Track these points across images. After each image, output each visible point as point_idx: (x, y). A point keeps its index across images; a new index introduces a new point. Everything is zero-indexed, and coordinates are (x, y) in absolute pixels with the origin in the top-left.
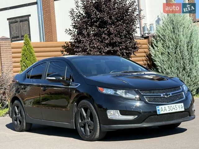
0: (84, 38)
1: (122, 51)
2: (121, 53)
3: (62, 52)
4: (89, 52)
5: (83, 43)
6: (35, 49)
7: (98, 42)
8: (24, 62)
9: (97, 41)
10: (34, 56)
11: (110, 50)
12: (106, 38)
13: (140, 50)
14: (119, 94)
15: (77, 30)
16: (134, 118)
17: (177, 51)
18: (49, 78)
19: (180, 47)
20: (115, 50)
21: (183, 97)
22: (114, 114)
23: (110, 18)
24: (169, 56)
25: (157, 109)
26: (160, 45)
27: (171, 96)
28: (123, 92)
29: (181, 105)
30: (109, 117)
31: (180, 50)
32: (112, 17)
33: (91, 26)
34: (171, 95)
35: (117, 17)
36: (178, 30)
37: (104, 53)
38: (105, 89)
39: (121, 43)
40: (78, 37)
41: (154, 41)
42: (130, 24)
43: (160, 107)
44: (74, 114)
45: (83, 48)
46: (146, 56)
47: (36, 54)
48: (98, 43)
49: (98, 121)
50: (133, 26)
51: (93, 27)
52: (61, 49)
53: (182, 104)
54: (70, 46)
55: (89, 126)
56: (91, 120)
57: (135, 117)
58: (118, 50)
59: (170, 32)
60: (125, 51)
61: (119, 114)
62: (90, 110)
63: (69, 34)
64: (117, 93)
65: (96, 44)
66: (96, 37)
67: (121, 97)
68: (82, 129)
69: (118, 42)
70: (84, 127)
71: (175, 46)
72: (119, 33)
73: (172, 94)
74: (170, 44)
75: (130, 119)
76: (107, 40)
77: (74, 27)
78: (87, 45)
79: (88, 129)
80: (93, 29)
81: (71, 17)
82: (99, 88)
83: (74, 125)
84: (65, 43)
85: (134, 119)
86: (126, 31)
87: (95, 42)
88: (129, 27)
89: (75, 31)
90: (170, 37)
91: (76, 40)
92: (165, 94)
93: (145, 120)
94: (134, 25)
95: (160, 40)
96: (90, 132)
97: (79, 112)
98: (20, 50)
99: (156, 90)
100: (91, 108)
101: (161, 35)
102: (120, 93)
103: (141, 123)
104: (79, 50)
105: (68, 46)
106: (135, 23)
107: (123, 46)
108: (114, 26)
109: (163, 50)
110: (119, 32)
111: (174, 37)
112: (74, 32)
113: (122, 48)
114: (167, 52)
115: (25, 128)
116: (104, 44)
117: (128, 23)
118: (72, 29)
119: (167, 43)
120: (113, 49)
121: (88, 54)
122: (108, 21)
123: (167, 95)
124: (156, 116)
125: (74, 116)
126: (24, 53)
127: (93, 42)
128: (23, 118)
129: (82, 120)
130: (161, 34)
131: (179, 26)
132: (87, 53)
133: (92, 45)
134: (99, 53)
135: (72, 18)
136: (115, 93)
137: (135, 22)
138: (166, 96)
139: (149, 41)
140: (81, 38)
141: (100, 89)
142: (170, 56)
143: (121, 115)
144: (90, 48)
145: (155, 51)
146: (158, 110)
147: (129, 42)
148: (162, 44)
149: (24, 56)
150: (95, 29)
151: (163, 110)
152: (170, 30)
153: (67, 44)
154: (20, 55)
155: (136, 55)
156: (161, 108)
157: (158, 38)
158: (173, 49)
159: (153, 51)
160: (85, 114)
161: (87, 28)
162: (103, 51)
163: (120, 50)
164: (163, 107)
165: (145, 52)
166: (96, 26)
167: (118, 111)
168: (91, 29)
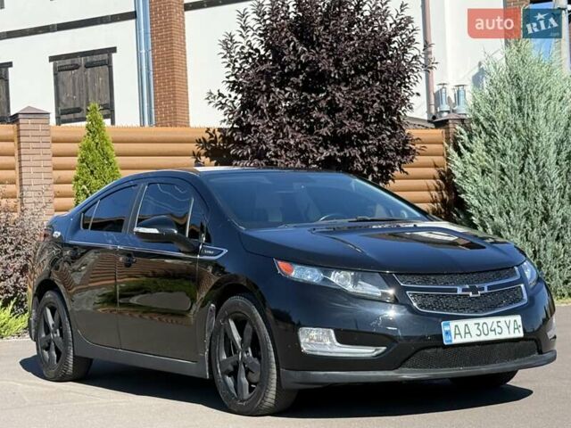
0: (261, 118)
1: (369, 160)
2: (364, 167)
3: (197, 156)
4: (273, 159)
5: (256, 132)
6: (117, 147)
7: (299, 131)
8: (85, 183)
9: (297, 128)
10: (112, 165)
11: (332, 154)
12: (322, 120)
13: (419, 159)
14: (337, 282)
15: (240, 96)
16: (376, 353)
17: (526, 165)
18: (142, 230)
19: (535, 153)
20: (348, 155)
21: (522, 299)
22: (318, 341)
23: (337, 64)
24: (503, 179)
25: (445, 329)
26: (478, 145)
27: (488, 294)
28: (346, 277)
29: (515, 321)
30: (305, 348)
31: (535, 162)
32: (341, 60)
33: (281, 85)
34: (486, 291)
35: (357, 61)
36: (533, 106)
37: (315, 163)
38: (297, 267)
39: (365, 137)
40: (244, 115)
41: (461, 134)
42: (393, 83)
43: (453, 324)
44: (208, 335)
45: (257, 147)
46: (437, 175)
47: (119, 161)
48: (300, 135)
49: (273, 359)
50: (403, 89)
51: (287, 89)
52: (193, 147)
53: (518, 318)
54: (219, 140)
55: (247, 371)
56: (254, 355)
57: (380, 351)
58: (355, 157)
59: (509, 109)
60: (375, 159)
61: (334, 339)
62: (252, 325)
63: (217, 105)
64: (331, 279)
65: (295, 138)
66: (293, 117)
67: (340, 292)
68: (229, 380)
69: (358, 134)
70: (234, 374)
71: (523, 150)
72: (360, 108)
73: (489, 288)
74: (506, 144)
75: (363, 355)
76: (325, 126)
77: (234, 86)
78: (268, 138)
79: (244, 380)
80: (287, 95)
81: (225, 57)
82: (279, 263)
83: (207, 368)
84: (207, 132)
85: (377, 355)
86: (381, 104)
87: (290, 130)
88: (390, 90)
89: (236, 98)
90: (509, 124)
91: (236, 122)
92: (467, 286)
93: (407, 359)
94: (405, 87)
95: (480, 132)
96: (251, 390)
97: (222, 330)
98: (75, 147)
99: (444, 274)
100: (255, 319)
101: (482, 119)
102: (340, 279)
103: (397, 368)
104: (245, 153)
105: (215, 142)
106: (407, 80)
107: (370, 144)
108: (346, 86)
109: (486, 160)
110: (360, 104)
111: (520, 126)
112: (232, 102)
113: (368, 150)
114: (498, 167)
115: (70, 370)
116: (315, 139)
117: (387, 81)
118: (226, 92)
119: (500, 142)
120: (342, 154)
121: (270, 164)
122: (330, 72)
123: (474, 290)
124: (440, 350)
125: (207, 341)
126: (87, 157)
127: (285, 131)
128: (66, 344)
129: (229, 354)
130: (484, 116)
131: (535, 94)
132: (266, 163)
133: (283, 138)
134: (302, 162)
135: (227, 60)
136: (324, 279)
137: (409, 78)
138: (471, 294)
139: (447, 133)
140: (250, 118)
141: (282, 266)
142: (506, 178)
143: (338, 344)
144: (275, 147)
145: (464, 162)
146: (447, 333)
147: (388, 136)
148: (486, 144)
149: (84, 164)
150: (291, 94)
151: (460, 334)
152: (510, 104)
153: (211, 136)
154: (75, 161)
155: (407, 173)
156: (456, 326)
157: (474, 126)
158: (516, 160)
159: (458, 163)
160: (237, 338)
161: (269, 92)
162: (314, 158)
163: (362, 156)
164: (461, 323)
165: (436, 166)
166: (296, 86)
167: (332, 331)
168: (279, 93)
